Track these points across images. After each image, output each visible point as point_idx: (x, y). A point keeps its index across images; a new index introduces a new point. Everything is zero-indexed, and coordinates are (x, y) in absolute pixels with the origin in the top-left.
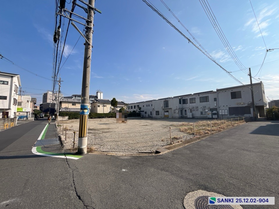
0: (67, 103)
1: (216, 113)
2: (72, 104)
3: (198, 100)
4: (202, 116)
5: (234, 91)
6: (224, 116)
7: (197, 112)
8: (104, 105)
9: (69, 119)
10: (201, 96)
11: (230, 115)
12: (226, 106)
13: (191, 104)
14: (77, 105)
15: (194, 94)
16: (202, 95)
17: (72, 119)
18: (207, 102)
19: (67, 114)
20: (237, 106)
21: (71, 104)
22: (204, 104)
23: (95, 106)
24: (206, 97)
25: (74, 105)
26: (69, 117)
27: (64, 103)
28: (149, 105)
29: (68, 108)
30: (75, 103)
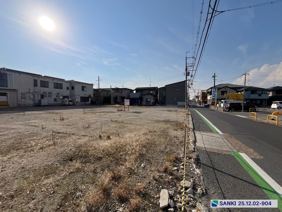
1: (72, 100)
3: (51, 85)
4: (55, 103)
5: (84, 85)
6: (77, 103)
7: (50, 98)
10: (55, 81)
11: (81, 102)
12: (79, 95)
13: (42, 88)
15: (45, 76)
16: (57, 81)
18: (60, 89)
20: (84, 96)
22: (58, 90)
24: (60, 84)
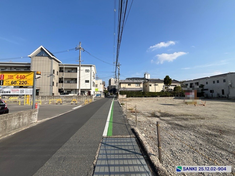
0: (124, 83)
8: (156, 84)
9: (127, 97)
14: (132, 85)
17: (130, 97)
19: (126, 93)
21: (127, 84)
23: (146, 86)
26: (127, 95)
27: (122, 83)
28: (218, 81)
29: (125, 88)
30: (130, 83)
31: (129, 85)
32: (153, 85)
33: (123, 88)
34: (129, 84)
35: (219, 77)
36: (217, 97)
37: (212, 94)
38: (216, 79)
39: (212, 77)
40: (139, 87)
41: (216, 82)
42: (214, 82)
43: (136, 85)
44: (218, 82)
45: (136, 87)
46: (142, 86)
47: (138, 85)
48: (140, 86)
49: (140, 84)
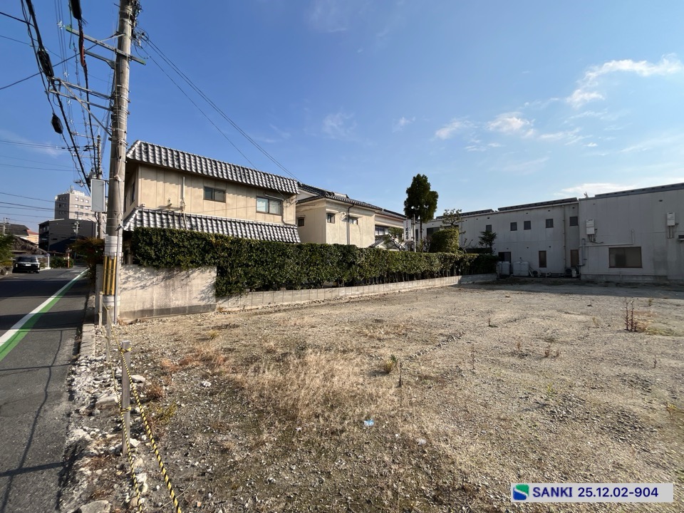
0: (173, 177)
2: (206, 189)
8: (350, 215)
14: (230, 197)
21: (201, 192)
25: (217, 195)
26: (222, 272)
27: (152, 174)
28: (529, 222)
29: (180, 216)
30: (222, 188)
31: (210, 195)
32: (340, 216)
33: (160, 212)
34: (210, 185)
35: (533, 211)
36: (529, 276)
37: (511, 266)
38: (521, 216)
39: (506, 208)
40: (277, 220)
41: (521, 226)
42: (514, 226)
43: (262, 205)
44: (527, 225)
45: (261, 219)
46: (290, 215)
47: (274, 208)
48: (282, 214)
49: (285, 204)
